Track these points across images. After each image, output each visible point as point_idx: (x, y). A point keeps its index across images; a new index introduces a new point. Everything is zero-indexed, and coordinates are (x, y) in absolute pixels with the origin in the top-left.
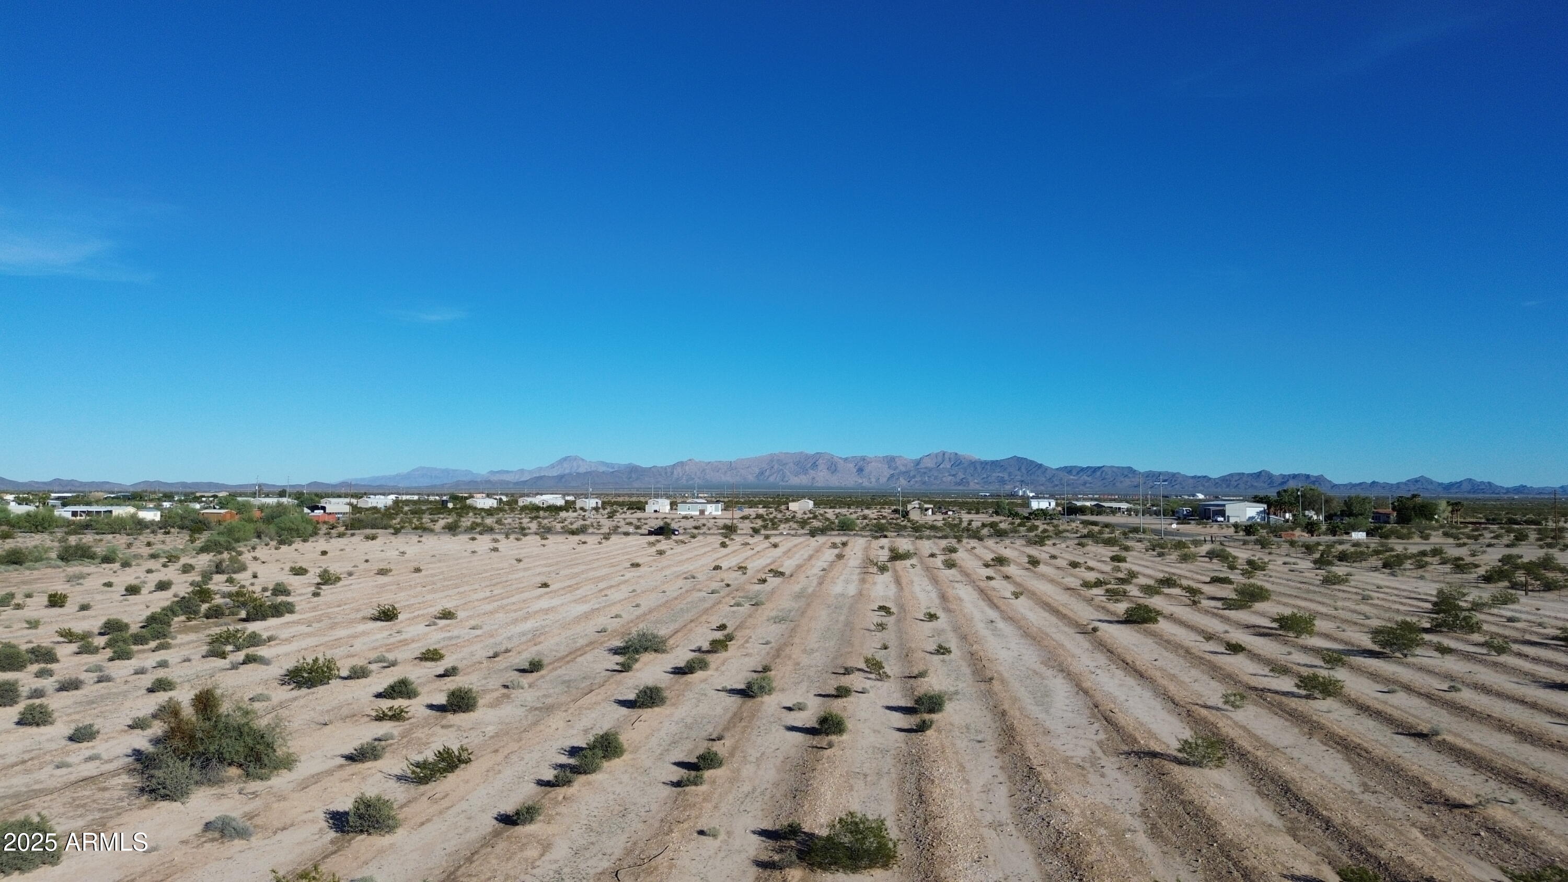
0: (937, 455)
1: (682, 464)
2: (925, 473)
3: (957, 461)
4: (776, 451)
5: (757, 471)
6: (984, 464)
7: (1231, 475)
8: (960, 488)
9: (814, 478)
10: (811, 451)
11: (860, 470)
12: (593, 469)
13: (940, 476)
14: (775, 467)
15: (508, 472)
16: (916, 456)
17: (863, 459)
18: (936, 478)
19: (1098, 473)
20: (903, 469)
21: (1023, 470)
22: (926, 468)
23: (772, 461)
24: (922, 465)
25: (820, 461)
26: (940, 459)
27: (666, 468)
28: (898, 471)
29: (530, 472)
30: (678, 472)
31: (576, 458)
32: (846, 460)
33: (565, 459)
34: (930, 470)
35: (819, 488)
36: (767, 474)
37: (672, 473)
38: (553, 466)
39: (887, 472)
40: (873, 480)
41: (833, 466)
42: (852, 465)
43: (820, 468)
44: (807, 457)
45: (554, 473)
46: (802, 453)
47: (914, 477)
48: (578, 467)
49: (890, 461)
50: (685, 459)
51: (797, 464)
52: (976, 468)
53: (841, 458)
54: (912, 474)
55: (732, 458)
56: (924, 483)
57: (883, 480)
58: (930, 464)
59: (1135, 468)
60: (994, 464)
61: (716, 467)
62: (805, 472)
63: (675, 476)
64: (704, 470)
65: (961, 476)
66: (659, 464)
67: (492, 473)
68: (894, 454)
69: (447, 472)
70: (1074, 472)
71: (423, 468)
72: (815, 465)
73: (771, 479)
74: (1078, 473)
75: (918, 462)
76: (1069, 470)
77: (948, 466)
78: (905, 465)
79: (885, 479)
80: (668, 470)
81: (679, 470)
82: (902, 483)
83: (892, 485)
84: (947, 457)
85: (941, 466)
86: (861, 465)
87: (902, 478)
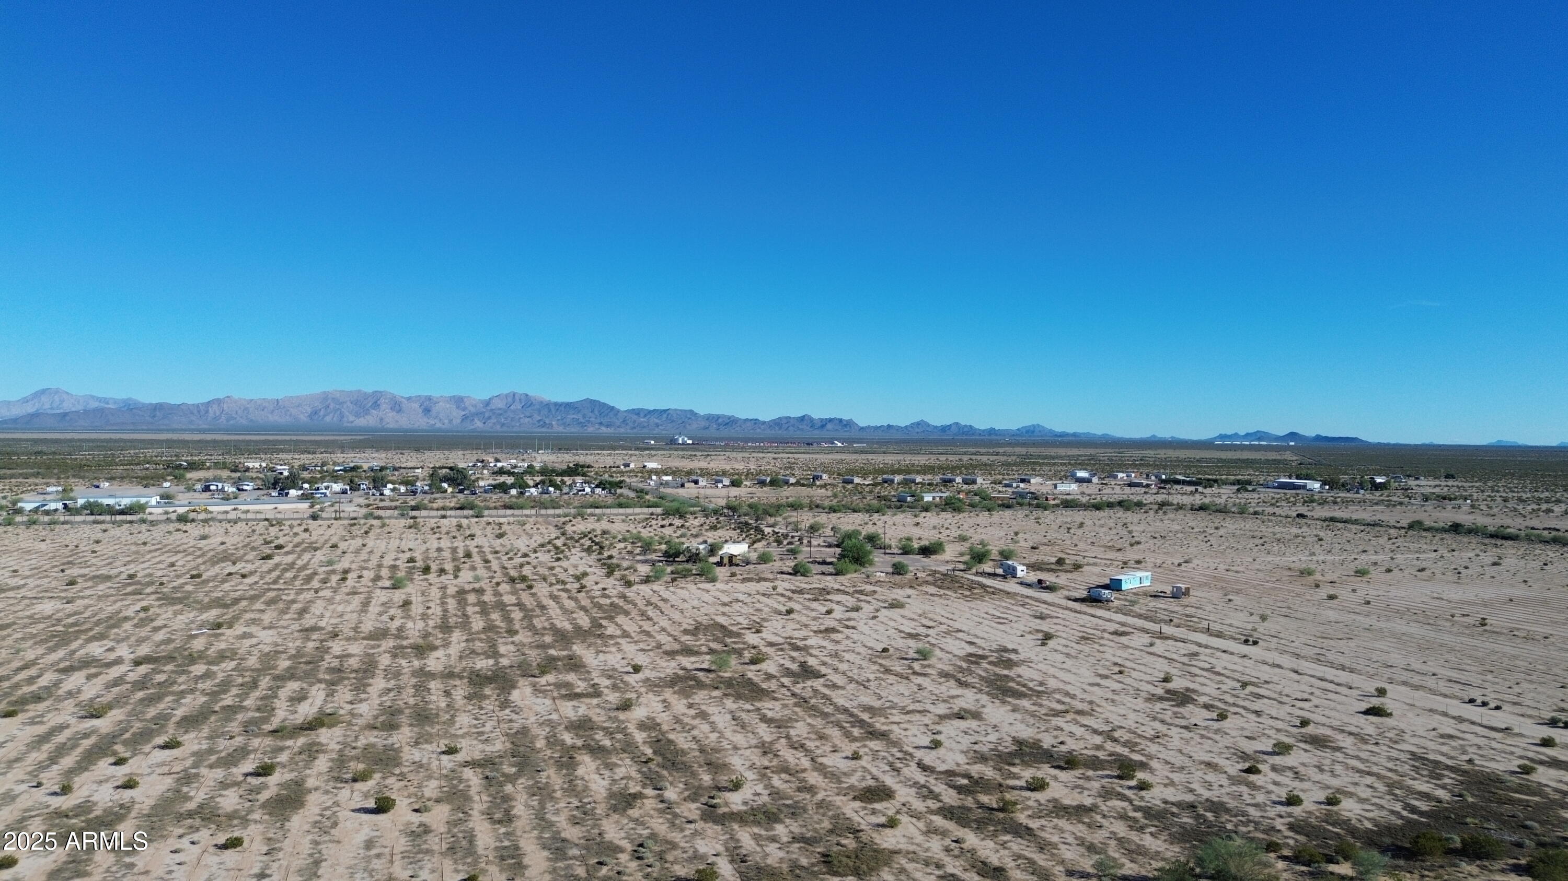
0: (507, 396)
1: (218, 401)
2: (501, 414)
3: (528, 402)
4: (328, 388)
5: (309, 410)
6: (557, 405)
7: (780, 419)
8: (544, 430)
9: (378, 420)
10: (369, 389)
11: (427, 411)
14: (332, 406)
16: (483, 397)
17: (429, 398)
18: (511, 419)
19: (665, 416)
20: (473, 410)
21: (596, 412)
22: (498, 409)
23: (325, 399)
24: (492, 406)
25: (382, 400)
26: (510, 400)
27: (198, 406)
28: (469, 412)
30: (214, 410)
32: (409, 399)
34: (503, 410)
36: (322, 413)
37: (207, 412)
39: (457, 415)
40: (444, 421)
41: (396, 406)
42: (416, 406)
43: (383, 407)
44: (366, 396)
46: (359, 391)
47: (489, 418)
49: (458, 401)
50: (220, 396)
51: (355, 403)
52: (550, 411)
53: (403, 397)
54: (487, 415)
55: (278, 396)
56: (503, 425)
57: (457, 421)
58: (500, 404)
59: (696, 411)
60: (568, 406)
61: (261, 406)
62: (367, 412)
63: (211, 414)
64: (246, 409)
65: (534, 417)
66: (190, 401)
68: (463, 394)
70: (642, 415)
72: (376, 405)
73: (328, 419)
74: (645, 416)
75: (487, 403)
76: (637, 412)
77: (519, 407)
78: (475, 406)
79: (459, 421)
80: (202, 408)
81: (215, 407)
82: (478, 424)
83: (469, 426)
84: (517, 398)
85: (512, 407)
86: (427, 406)
87: (476, 420)
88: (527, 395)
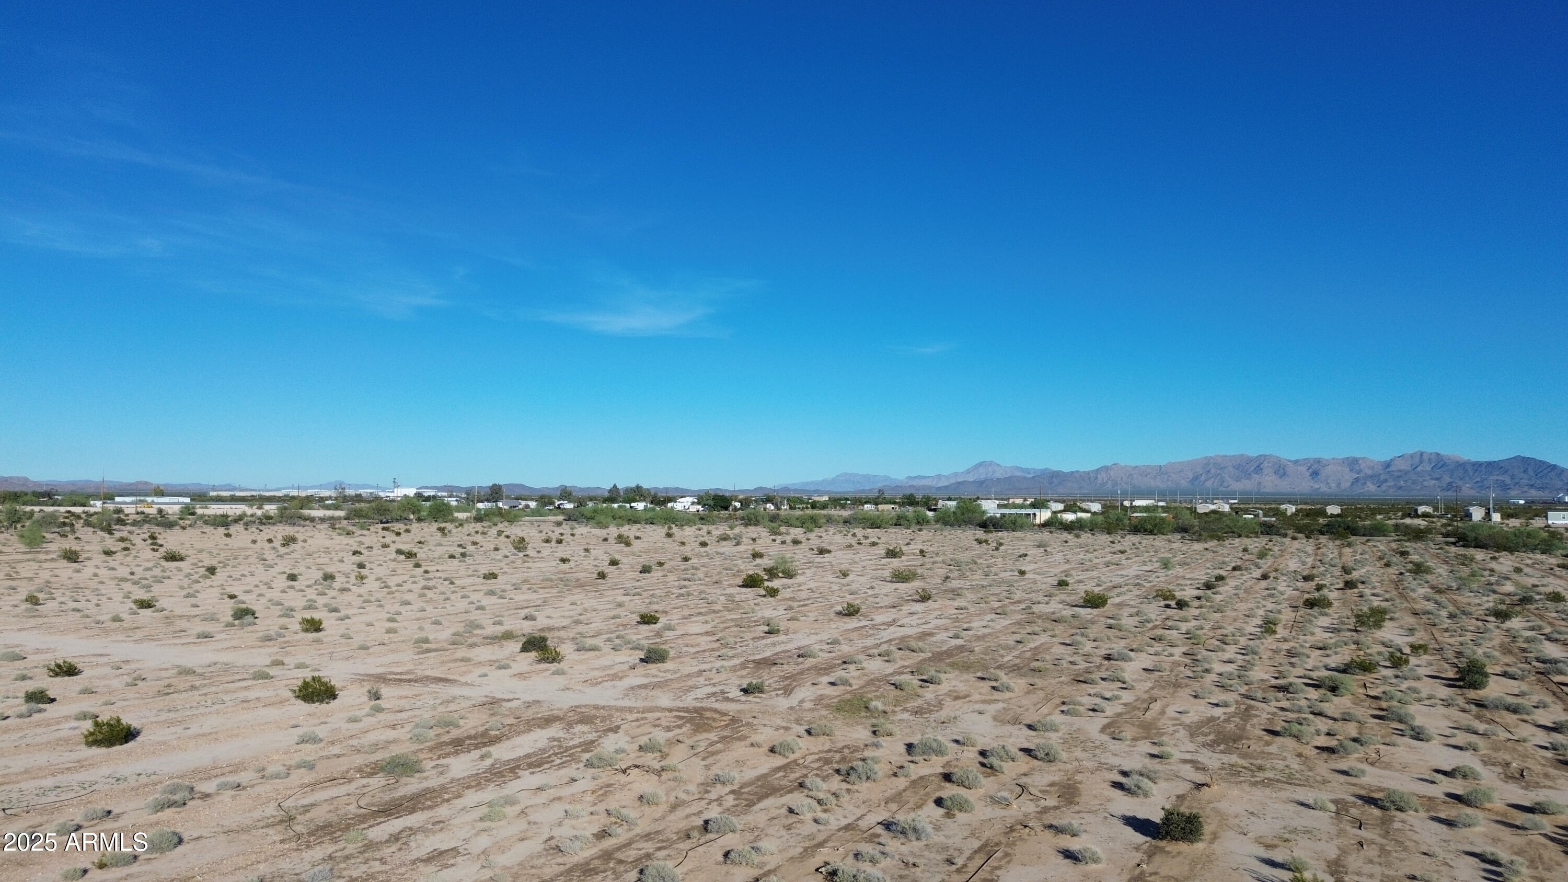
0: (1412, 456)
1: (1106, 469)
2: (1399, 477)
3: (1440, 463)
4: (1212, 454)
5: (1191, 476)
6: (1477, 466)
9: (1259, 483)
10: (1253, 453)
11: (1315, 474)
12: (1009, 475)
13: (1421, 480)
14: (1213, 471)
15: (924, 477)
16: (1387, 457)
17: (1318, 461)
18: (1414, 482)
20: (1369, 472)
21: (1527, 471)
22: (1400, 471)
23: (1207, 464)
24: (1392, 468)
25: (1265, 464)
26: (1417, 460)
27: (1088, 473)
28: (1362, 475)
29: (947, 477)
30: (1102, 477)
31: (991, 463)
32: (1296, 462)
33: (981, 464)
34: (1406, 473)
35: (1268, 494)
36: (1203, 478)
37: (1096, 478)
38: (968, 472)
39: (1350, 476)
40: (1333, 485)
41: (1281, 469)
42: (1303, 469)
43: (1265, 471)
44: (1250, 460)
45: (970, 478)
46: (1242, 455)
47: (1386, 481)
48: (994, 472)
49: (1352, 463)
50: (1109, 464)
51: (1237, 467)
52: (1466, 471)
53: (1289, 461)
54: (1382, 477)
55: (1163, 462)
56: (1400, 488)
57: (1345, 485)
58: (1403, 466)
61: (1143, 472)
62: (1248, 476)
63: (1100, 481)
64: (1131, 475)
65: (1447, 479)
66: (1082, 470)
67: (910, 478)
68: (1357, 455)
69: (867, 477)
71: (846, 474)
72: (1259, 469)
73: (1209, 484)
75: (1388, 465)
77: (1429, 469)
78: (1373, 468)
79: (1349, 484)
80: (1092, 475)
81: (1103, 474)
82: (1371, 488)
83: (1358, 490)
84: (1425, 457)
85: (1419, 469)
86: (1315, 469)
87: (1369, 484)
88: (1438, 454)
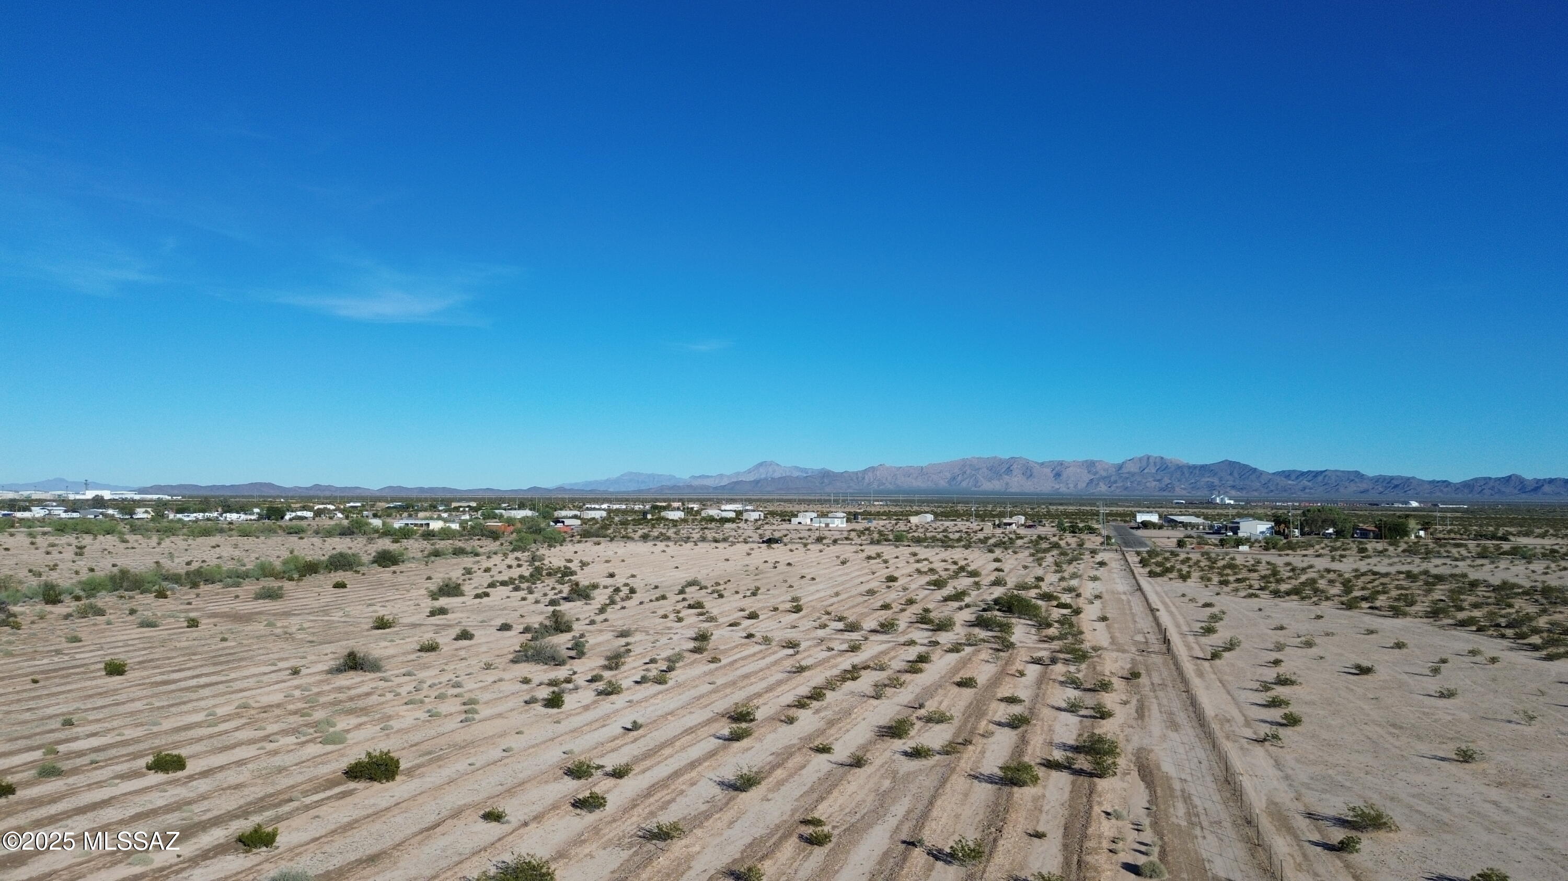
0: (1140, 459)
1: (873, 469)
2: (1127, 478)
3: (1163, 466)
4: (969, 456)
5: (949, 475)
6: (1192, 468)
7: (1476, 480)
8: (1165, 493)
9: (1007, 484)
10: (1005, 455)
11: (1058, 475)
12: (788, 474)
13: (1144, 481)
14: (968, 472)
15: (708, 477)
16: (1119, 461)
17: (1061, 463)
18: (1139, 483)
19: (1320, 478)
20: (1104, 474)
21: (1236, 474)
22: (1128, 473)
23: (964, 466)
24: (1124, 470)
25: (1015, 466)
26: (1144, 463)
27: (857, 473)
28: (1097, 476)
29: (728, 477)
30: (869, 477)
31: (771, 464)
32: (1042, 464)
33: (761, 464)
34: (1133, 474)
35: (1012, 494)
36: (960, 478)
37: (864, 478)
38: (749, 471)
39: (1087, 477)
40: (1071, 486)
41: (1028, 471)
42: (1048, 470)
43: (1015, 473)
44: (1001, 462)
45: (751, 478)
46: (995, 457)
47: (1115, 482)
48: (774, 471)
49: (1090, 465)
50: (876, 465)
51: (990, 469)
52: (1183, 473)
53: (1036, 463)
54: (1113, 479)
55: (924, 463)
56: (1126, 488)
57: (1081, 485)
58: (1133, 468)
59: (1363, 472)
60: (1203, 468)
61: (907, 472)
62: (999, 476)
63: (867, 480)
64: (895, 475)
65: (1166, 480)
66: (852, 469)
67: (694, 477)
68: (1095, 458)
69: (652, 476)
70: (1293, 477)
71: (631, 473)
72: (1009, 471)
73: (964, 484)
74: (1297, 478)
75: (1120, 467)
76: (1287, 475)
77: (1154, 471)
78: (1106, 470)
79: (1084, 485)
80: (860, 475)
81: (870, 474)
82: (1103, 488)
83: (1092, 490)
84: (1151, 460)
85: (1146, 471)
86: (1058, 470)
87: (1101, 484)
88: (1162, 458)
